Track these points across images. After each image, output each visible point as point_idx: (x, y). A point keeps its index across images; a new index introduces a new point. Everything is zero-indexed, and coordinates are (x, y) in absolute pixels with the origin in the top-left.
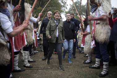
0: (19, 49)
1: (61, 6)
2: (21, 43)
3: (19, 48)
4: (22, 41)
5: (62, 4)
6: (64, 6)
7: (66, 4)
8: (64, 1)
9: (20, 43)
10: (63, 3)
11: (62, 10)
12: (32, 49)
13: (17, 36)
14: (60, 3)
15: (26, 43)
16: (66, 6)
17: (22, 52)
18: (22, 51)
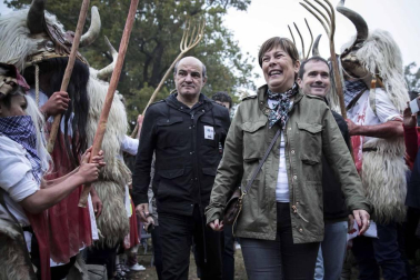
0: (65, 256)
1: (233, 80)
2: (74, 235)
3: (68, 254)
4: (77, 228)
5: (237, 73)
6: (243, 81)
7: (252, 72)
8: (242, 62)
9: (70, 235)
10: (239, 68)
11: (236, 94)
12: (118, 257)
13: (61, 209)
14: (227, 69)
15: (95, 234)
16: (252, 78)
17: (81, 270)
18: (82, 267)
